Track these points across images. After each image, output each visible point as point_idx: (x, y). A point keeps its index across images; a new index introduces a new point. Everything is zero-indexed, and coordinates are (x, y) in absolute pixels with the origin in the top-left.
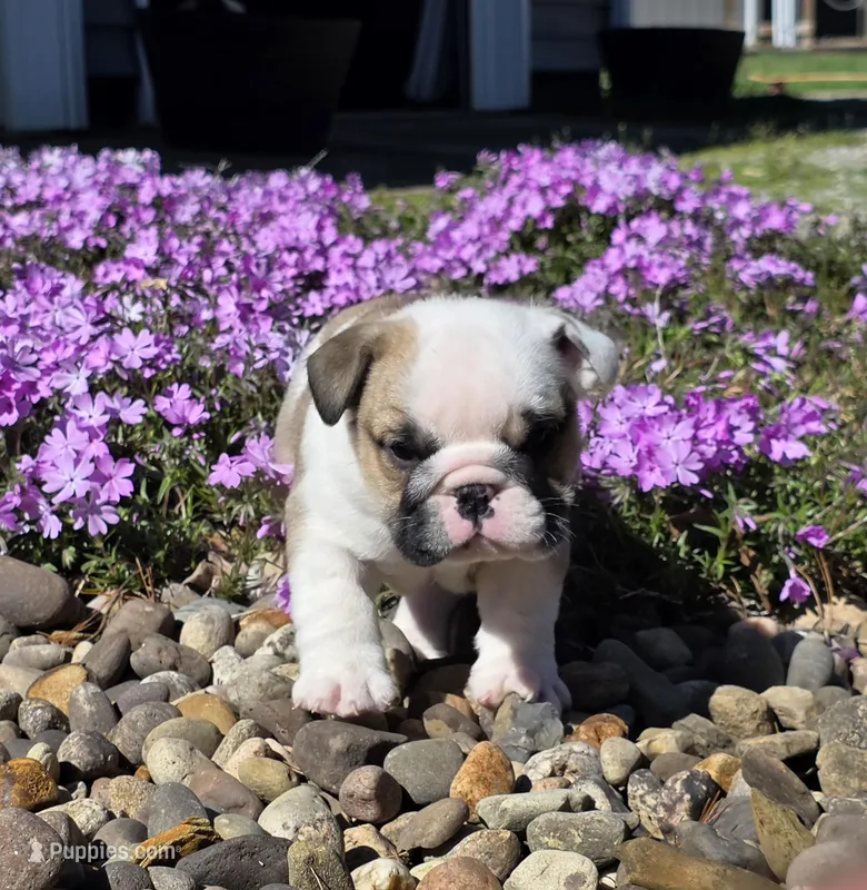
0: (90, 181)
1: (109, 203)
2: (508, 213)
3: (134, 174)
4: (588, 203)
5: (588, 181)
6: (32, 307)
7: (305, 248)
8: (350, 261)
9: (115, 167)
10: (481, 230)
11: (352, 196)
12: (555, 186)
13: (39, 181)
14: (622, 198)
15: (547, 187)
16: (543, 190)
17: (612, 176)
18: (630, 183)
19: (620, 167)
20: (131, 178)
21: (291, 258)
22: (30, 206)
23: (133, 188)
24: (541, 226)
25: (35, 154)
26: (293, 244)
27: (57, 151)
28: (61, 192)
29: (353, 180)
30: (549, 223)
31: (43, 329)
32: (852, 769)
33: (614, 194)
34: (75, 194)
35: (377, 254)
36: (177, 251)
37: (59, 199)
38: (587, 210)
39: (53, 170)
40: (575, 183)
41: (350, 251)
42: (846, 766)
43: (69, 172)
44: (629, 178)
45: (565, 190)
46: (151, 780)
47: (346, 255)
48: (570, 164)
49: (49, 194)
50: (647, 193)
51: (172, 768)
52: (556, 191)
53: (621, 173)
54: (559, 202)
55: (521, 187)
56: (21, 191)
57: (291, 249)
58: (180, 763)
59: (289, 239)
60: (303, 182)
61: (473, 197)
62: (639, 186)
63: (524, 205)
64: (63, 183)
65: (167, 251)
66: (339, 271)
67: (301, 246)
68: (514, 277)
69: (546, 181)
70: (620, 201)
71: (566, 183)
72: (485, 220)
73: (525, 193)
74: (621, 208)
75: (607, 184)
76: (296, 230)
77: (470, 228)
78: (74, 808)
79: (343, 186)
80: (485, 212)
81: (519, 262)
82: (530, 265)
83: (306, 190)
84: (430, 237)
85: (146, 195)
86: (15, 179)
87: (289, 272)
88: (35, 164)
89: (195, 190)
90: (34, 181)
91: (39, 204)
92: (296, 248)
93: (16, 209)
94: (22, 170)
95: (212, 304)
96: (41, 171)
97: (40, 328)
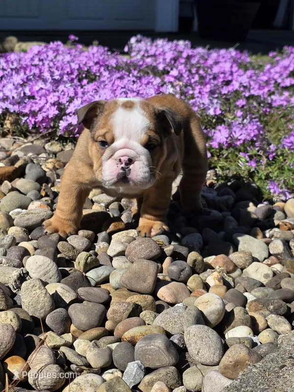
0: (169, 50)
2: (289, 66)
3: (182, 48)
6: (141, 88)
7: (226, 73)
9: (177, 45)
10: (281, 70)
11: (245, 57)
21: (222, 76)
22: (152, 56)
23: (181, 52)
25: (155, 41)
27: (161, 41)
29: (245, 52)
34: (164, 53)
35: (248, 75)
37: (160, 54)
39: (159, 46)
41: (240, 74)
43: (164, 47)
47: (238, 76)
49: (157, 53)
56: (150, 52)
57: (222, 73)
59: (222, 70)
60: (230, 53)
61: (280, 60)
64: (162, 50)
66: (236, 80)
72: (282, 67)
76: (224, 67)
77: (277, 69)
79: (242, 54)
80: (283, 64)
81: (290, 80)
83: (231, 55)
84: (265, 71)
85: (185, 55)
86: (149, 48)
87: (221, 80)
88: (155, 44)
89: (199, 53)
90: (154, 49)
91: (154, 56)
92: (224, 73)
93: (148, 57)
94: (151, 45)
95: (193, 89)
96: (156, 46)
97: (142, 94)
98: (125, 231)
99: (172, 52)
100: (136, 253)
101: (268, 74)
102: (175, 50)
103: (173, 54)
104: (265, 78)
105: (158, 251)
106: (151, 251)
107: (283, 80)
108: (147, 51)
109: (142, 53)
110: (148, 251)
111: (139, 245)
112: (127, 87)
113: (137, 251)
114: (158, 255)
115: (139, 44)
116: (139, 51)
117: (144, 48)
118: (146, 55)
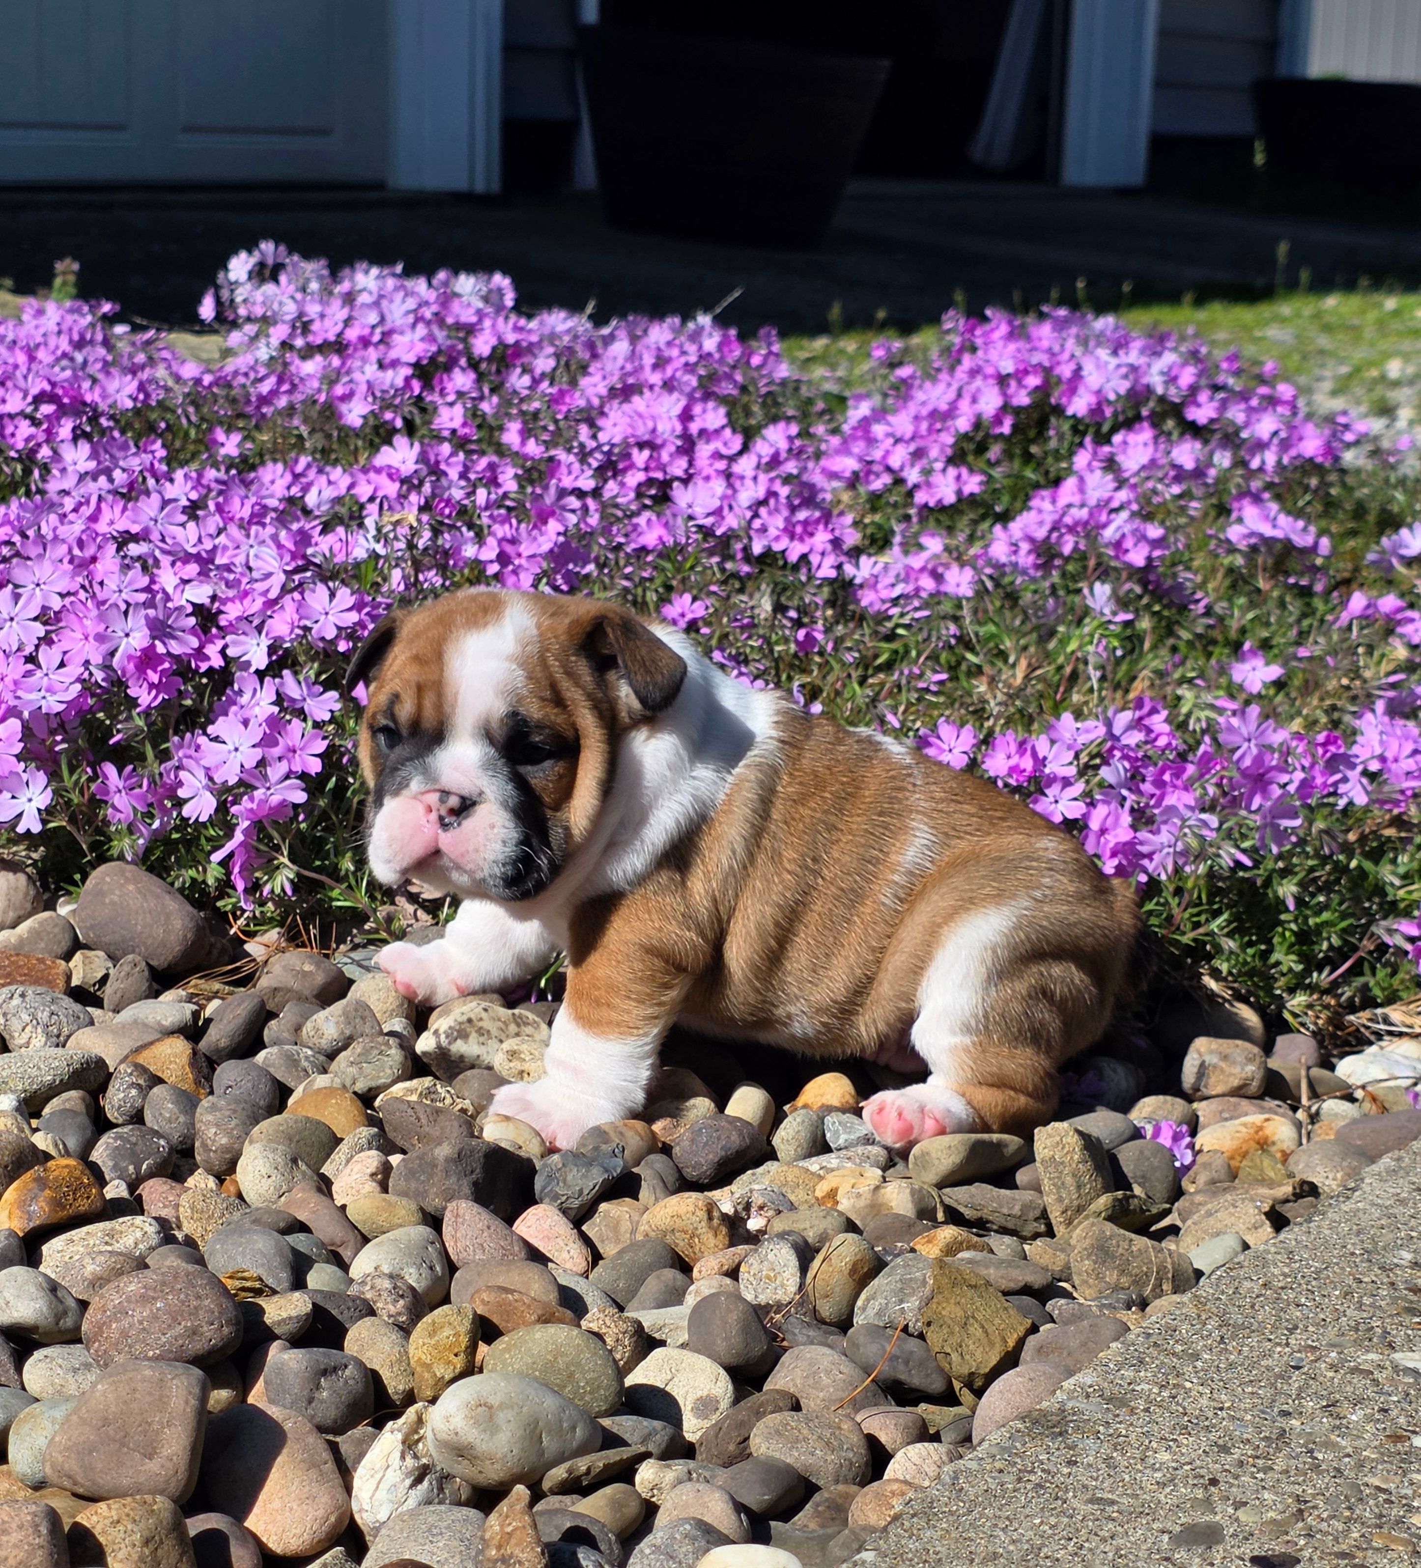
0: (411, 319)
1: (434, 348)
2: (951, 413)
3: (472, 311)
4: (1064, 401)
5: (1066, 371)
6: (222, 539)
7: (662, 446)
8: (721, 465)
9: (447, 298)
10: (917, 428)
11: (766, 357)
12: (1020, 374)
13: (343, 314)
14: (1112, 397)
15: (1008, 375)
16: (1002, 380)
17: (1100, 366)
18: (1125, 377)
19: (1115, 353)
20: (468, 317)
21: (640, 457)
22: (324, 348)
23: (470, 330)
24: (998, 431)
25: (347, 271)
26: (646, 437)
27: (375, 271)
28: (366, 331)
29: (768, 335)
30: (1006, 428)
31: (230, 571)
32: (1114, 1257)
33: (1099, 392)
34: (386, 336)
35: (760, 457)
36: (446, 461)
37: (365, 342)
38: (1059, 410)
39: (364, 298)
40: (1047, 371)
41: (724, 451)
42: (1107, 1253)
43: (384, 303)
44: (1124, 370)
45: (1033, 381)
46: (240, 1196)
47: (717, 455)
48: (1045, 344)
49: (352, 334)
50: (1149, 389)
51: (266, 1183)
52: (1020, 382)
53: (1113, 362)
54: (1022, 399)
55: (974, 372)
56: (315, 327)
57: (641, 445)
58: (276, 1178)
59: (642, 432)
60: (696, 336)
61: (912, 377)
62: (1136, 381)
63: (974, 400)
64: (373, 318)
65: (432, 459)
66: (707, 478)
67: (659, 441)
68: (950, 498)
69: (1008, 367)
70: (1109, 403)
71: (1035, 373)
72: (924, 412)
73: (978, 382)
74: (1108, 412)
75: (1093, 378)
76: (653, 418)
77: (902, 423)
78: (124, 1228)
79: (754, 344)
80: (924, 403)
81: (958, 478)
82: (973, 484)
83: (700, 348)
84: (846, 428)
85: (482, 345)
86: (313, 310)
87: (634, 479)
88: (344, 287)
89: (552, 337)
90: (338, 313)
91: (339, 346)
92: (650, 445)
93: (308, 352)
94: (327, 293)
95: (480, 538)
96: (349, 298)
97: (228, 568)
98: (101, 1225)
99: (421, 330)
100: (124, 1334)
101: (858, 448)
102: (439, 319)
103: (430, 338)
104: (848, 464)
105: (226, 1330)
106: (194, 1332)
107: (927, 472)
108: (303, 325)
109: (278, 333)
110: (179, 1330)
111: (144, 1299)
112: (155, 536)
113: (131, 1326)
114: (223, 1348)
115: (269, 288)
116: (267, 321)
117: (291, 309)
118: (299, 342)
